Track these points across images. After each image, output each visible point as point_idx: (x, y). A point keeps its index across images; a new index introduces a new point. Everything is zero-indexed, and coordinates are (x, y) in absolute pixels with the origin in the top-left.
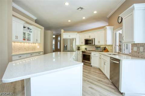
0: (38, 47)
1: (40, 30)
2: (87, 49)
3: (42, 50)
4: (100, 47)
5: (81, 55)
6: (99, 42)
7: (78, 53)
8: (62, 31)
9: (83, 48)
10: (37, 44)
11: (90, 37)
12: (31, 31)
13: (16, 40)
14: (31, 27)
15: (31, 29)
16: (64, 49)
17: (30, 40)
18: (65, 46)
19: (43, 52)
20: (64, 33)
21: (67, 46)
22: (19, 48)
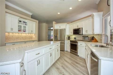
0: (34, 37)
1: (35, 23)
2: (76, 38)
3: (37, 39)
4: (87, 36)
5: (70, 44)
6: (87, 31)
7: (67, 42)
8: (54, 22)
9: (73, 37)
10: (33, 35)
11: (78, 26)
12: (27, 24)
13: (11, 31)
14: (26, 21)
15: (26, 23)
16: (55, 39)
17: (26, 31)
18: (56, 36)
19: (37, 40)
20: (55, 25)
21: (57, 36)
22: (17, 37)
